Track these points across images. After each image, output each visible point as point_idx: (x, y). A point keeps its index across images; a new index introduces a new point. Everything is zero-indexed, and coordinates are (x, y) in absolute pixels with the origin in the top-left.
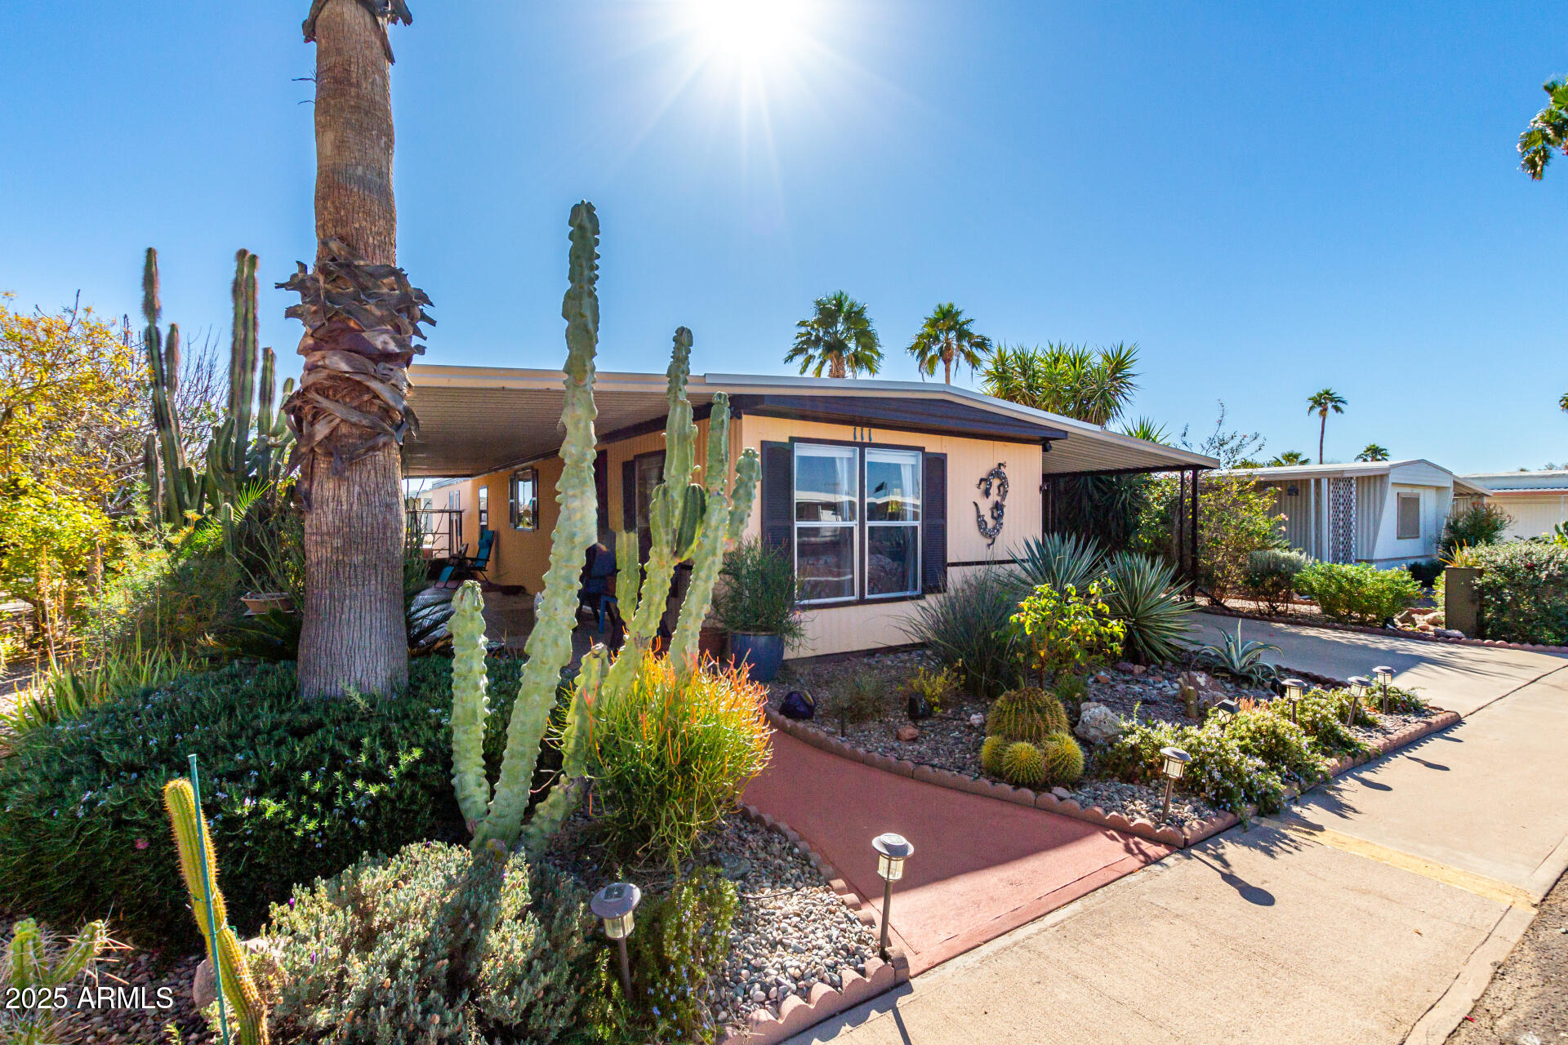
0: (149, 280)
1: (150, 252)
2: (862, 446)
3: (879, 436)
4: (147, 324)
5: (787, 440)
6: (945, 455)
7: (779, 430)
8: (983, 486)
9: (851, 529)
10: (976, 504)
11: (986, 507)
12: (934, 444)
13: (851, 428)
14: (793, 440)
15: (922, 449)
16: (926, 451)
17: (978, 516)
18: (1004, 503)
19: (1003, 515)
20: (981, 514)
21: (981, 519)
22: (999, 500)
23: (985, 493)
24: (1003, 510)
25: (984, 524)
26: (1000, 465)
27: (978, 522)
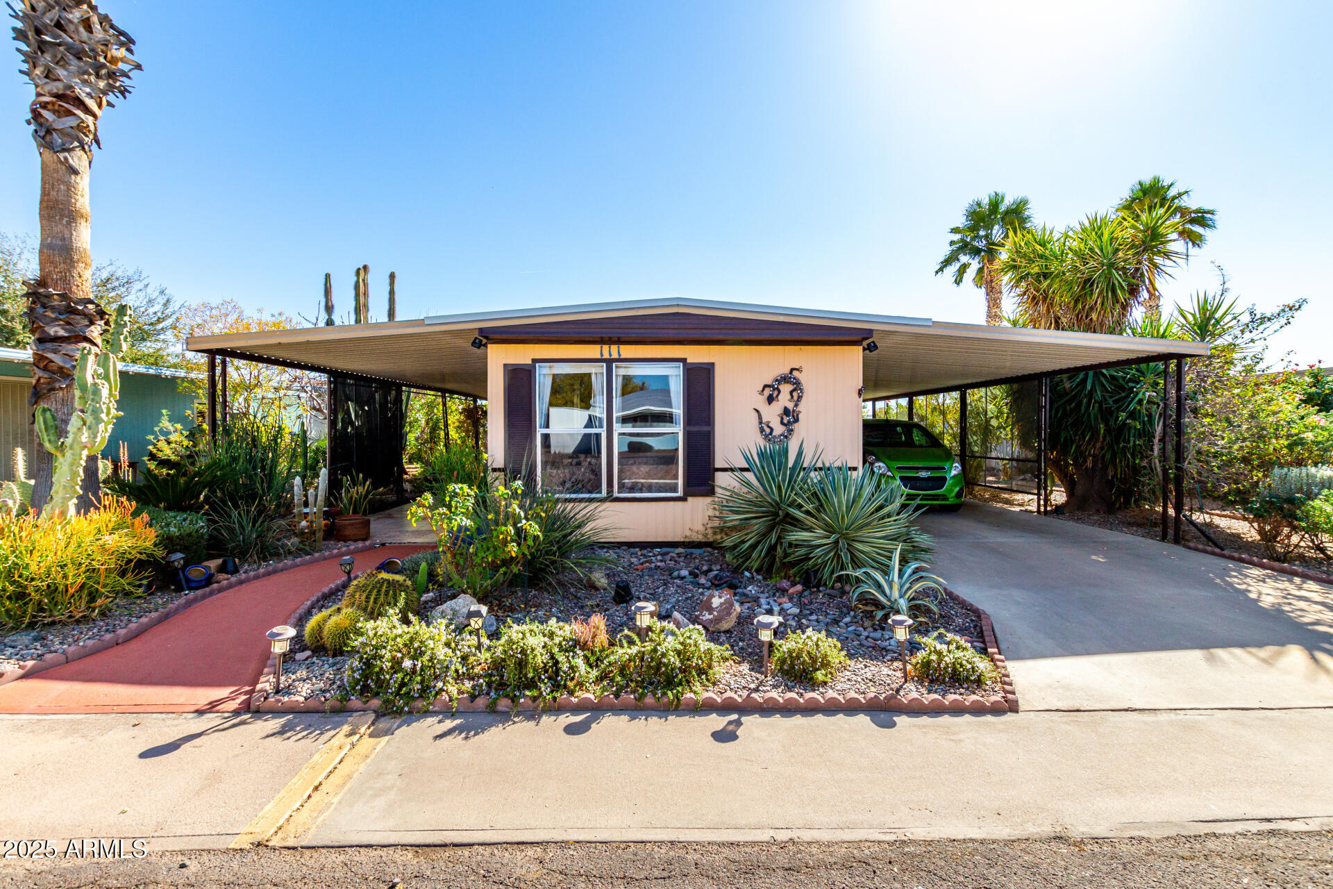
0: (327, 292)
1: (328, 276)
2: (609, 362)
3: (628, 351)
4: (327, 317)
5: (530, 362)
6: (713, 364)
7: (521, 355)
8: (767, 392)
9: (598, 436)
10: (757, 411)
11: (772, 414)
12: (696, 355)
13: (598, 347)
14: (535, 361)
15: (684, 360)
16: (688, 361)
17: (761, 423)
18: (799, 409)
19: (797, 420)
20: (764, 420)
21: (766, 428)
22: (790, 406)
23: (770, 400)
24: (797, 415)
25: (768, 431)
26: (792, 370)
27: (762, 430)
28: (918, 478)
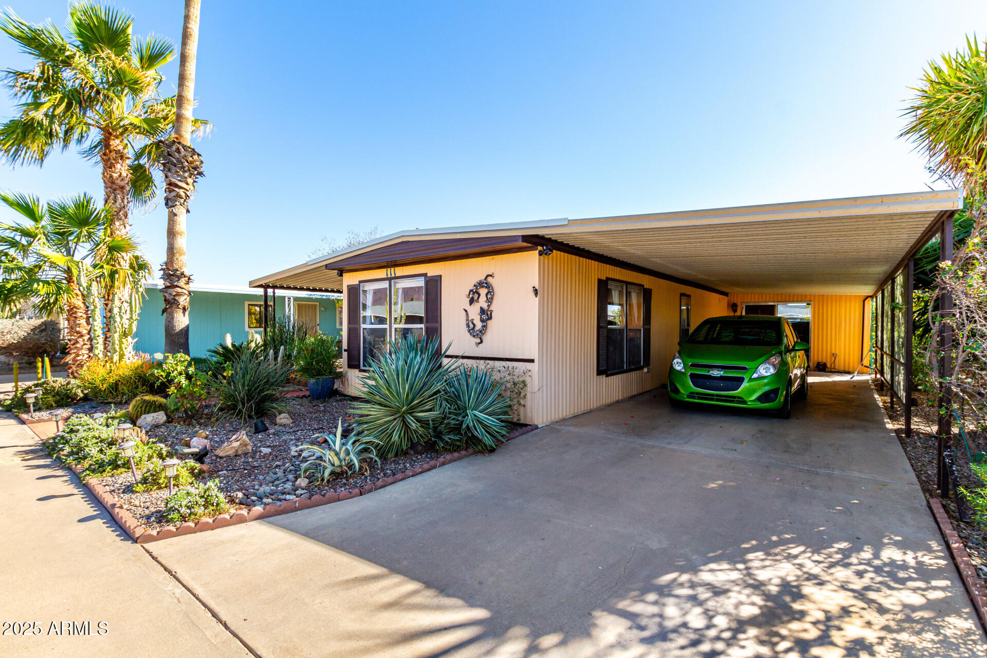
2: (391, 279)
3: (400, 271)
6: (441, 277)
7: (353, 279)
8: (471, 295)
10: (466, 311)
11: (474, 313)
12: (432, 270)
13: (385, 269)
14: (360, 282)
15: (425, 275)
16: (428, 275)
17: (467, 320)
18: (491, 309)
19: (490, 318)
20: (470, 319)
21: (470, 323)
22: (485, 306)
23: (472, 301)
24: (491, 314)
25: (472, 326)
26: (488, 276)
27: (468, 326)
28: (710, 377)
